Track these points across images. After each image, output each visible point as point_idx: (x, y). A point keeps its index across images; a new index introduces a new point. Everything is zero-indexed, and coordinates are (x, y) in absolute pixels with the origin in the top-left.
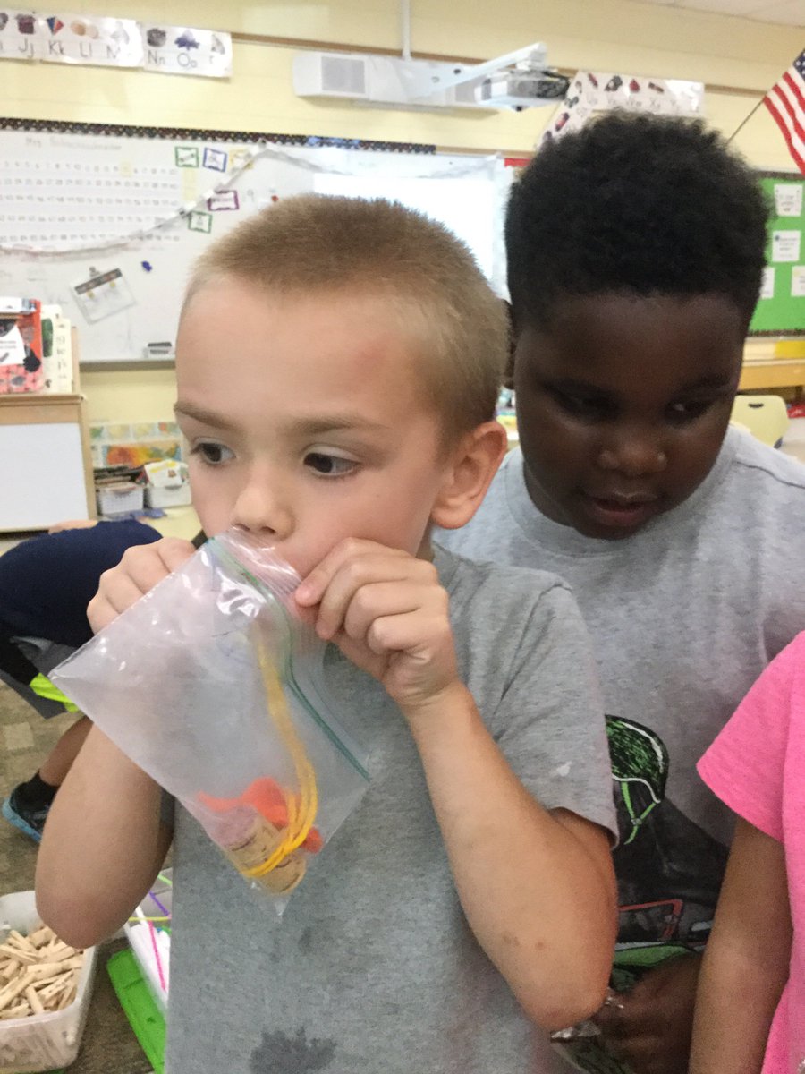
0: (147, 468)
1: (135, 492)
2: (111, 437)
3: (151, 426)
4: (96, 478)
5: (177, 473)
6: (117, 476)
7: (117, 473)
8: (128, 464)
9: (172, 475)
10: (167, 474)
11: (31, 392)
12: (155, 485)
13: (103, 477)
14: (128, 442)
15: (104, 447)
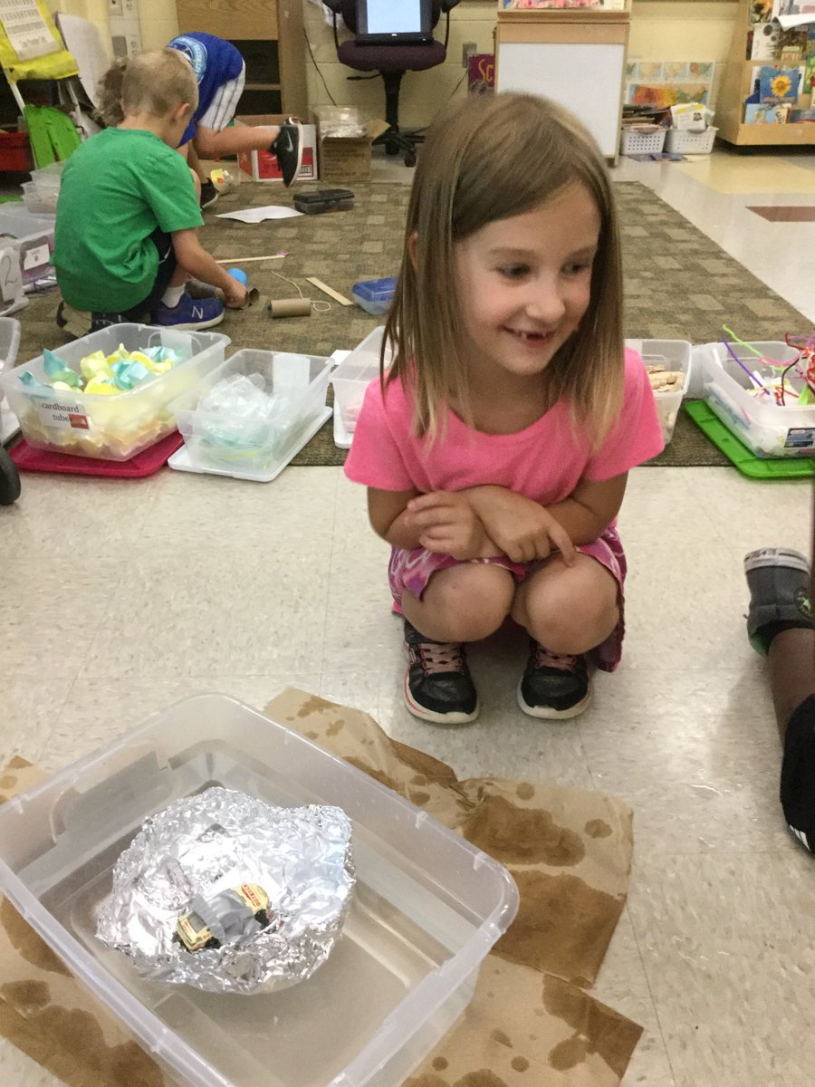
0: (673, 109)
1: (657, 134)
2: (642, 75)
3: (683, 65)
4: (624, 116)
5: (702, 116)
6: (643, 116)
7: (642, 113)
8: (653, 105)
9: (697, 118)
10: (692, 116)
11: (585, 8)
12: (679, 128)
13: (631, 116)
14: (657, 83)
15: (632, 86)
